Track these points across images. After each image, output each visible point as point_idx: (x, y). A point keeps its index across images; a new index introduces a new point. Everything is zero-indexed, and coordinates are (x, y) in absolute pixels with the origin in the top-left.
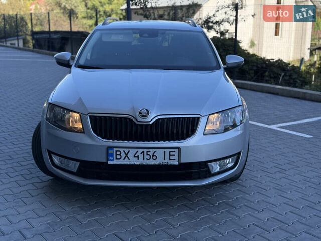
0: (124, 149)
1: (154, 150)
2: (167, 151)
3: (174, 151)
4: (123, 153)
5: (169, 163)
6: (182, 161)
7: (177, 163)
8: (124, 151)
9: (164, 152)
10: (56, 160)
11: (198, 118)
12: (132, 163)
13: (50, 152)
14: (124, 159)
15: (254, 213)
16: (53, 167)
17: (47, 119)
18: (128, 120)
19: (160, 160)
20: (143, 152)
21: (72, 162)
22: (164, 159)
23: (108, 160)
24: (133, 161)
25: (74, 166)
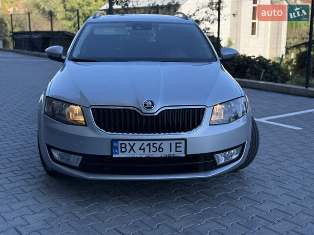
0: (129, 142)
1: (160, 142)
2: (173, 143)
3: (181, 143)
4: (128, 145)
5: (175, 156)
6: (189, 153)
7: (183, 155)
8: (129, 144)
9: (171, 143)
10: (56, 154)
11: (204, 109)
12: (138, 156)
13: (49, 147)
14: (130, 152)
15: (256, 204)
16: (53, 163)
17: (45, 113)
18: (132, 112)
19: (166, 153)
20: (149, 144)
21: (72, 156)
22: (171, 151)
23: (112, 153)
24: (138, 154)
25: (76, 161)
